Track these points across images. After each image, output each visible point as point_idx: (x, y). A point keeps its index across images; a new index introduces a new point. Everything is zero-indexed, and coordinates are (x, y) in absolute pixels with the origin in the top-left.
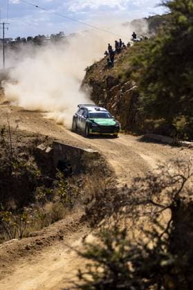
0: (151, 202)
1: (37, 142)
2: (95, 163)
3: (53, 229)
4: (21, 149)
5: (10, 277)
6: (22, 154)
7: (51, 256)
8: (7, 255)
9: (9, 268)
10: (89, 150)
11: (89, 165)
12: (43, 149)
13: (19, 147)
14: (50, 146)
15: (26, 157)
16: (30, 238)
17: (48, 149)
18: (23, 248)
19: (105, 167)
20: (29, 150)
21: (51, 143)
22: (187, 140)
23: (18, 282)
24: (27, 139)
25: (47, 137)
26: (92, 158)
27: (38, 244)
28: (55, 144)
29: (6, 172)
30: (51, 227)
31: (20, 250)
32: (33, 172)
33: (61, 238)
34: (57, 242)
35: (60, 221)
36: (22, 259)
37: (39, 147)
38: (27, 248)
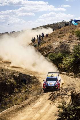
0: (66, 94)
1: (14, 73)
2: (35, 80)
3: (26, 102)
4: (9, 76)
5: (17, 116)
6: (9, 77)
7: (28, 110)
8: (15, 110)
9: (16, 114)
10: (32, 76)
11: (33, 81)
12: (16, 76)
13: (8, 75)
14: (18, 74)
15: (11, 78)
16: (20, 105)
17: (18, 75)
18: (19, 108)
19: (38, 81)
20: (12, 76)
21: (19, 73)
22: (64, 72)
23: (20, 118)
24: (10, 72)
25: (17, 71)
26: (34, 79)
27: (23, 106)
28: (20, 74)
29: (4, 83)
30: (25, 101)
31: (18, 108)
32: (13, 83)
33: (29, 104)
34: (28, 106)
35: (28, 99)
36: (19, 111)
37: (15, 75)
38: (20, 108)
